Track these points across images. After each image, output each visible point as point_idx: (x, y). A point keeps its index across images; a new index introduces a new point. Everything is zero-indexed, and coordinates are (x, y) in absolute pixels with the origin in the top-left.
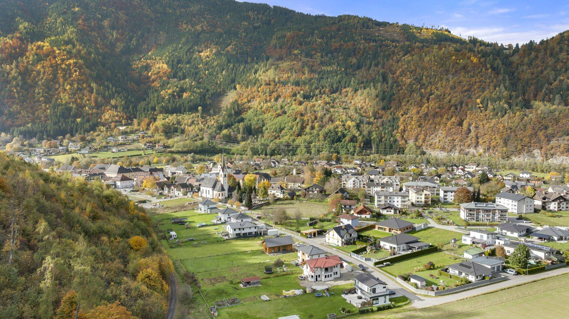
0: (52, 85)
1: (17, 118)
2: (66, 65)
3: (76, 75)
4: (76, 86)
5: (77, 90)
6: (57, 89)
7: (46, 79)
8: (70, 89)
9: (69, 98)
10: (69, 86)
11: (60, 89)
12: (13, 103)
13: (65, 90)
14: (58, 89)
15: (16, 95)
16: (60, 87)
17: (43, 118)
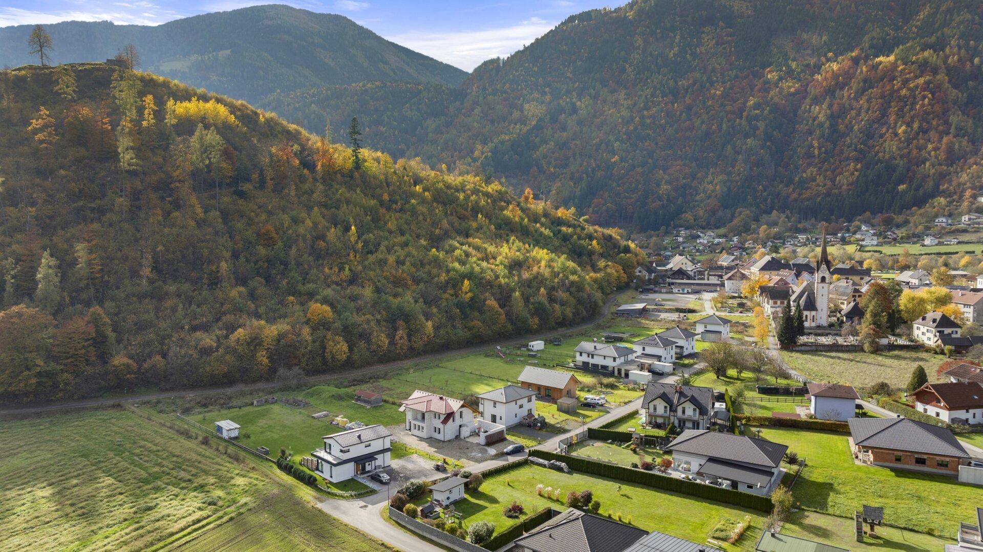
0: (876, 129)
1: (807, 188)
2: (909, 89)
3: (923, 105)
4: (916, 126)
5: (918, 134)
6: (881, 136)
7: (868, 120)
8: (905, 132)
9: (899, 149)
10: (904, 128)
11: (887, 135)
12: (810, 165)
13: (896, 134)
14: (885, 134)
15: (816, 152)
16: (887, 131)
17: (845, 187)
